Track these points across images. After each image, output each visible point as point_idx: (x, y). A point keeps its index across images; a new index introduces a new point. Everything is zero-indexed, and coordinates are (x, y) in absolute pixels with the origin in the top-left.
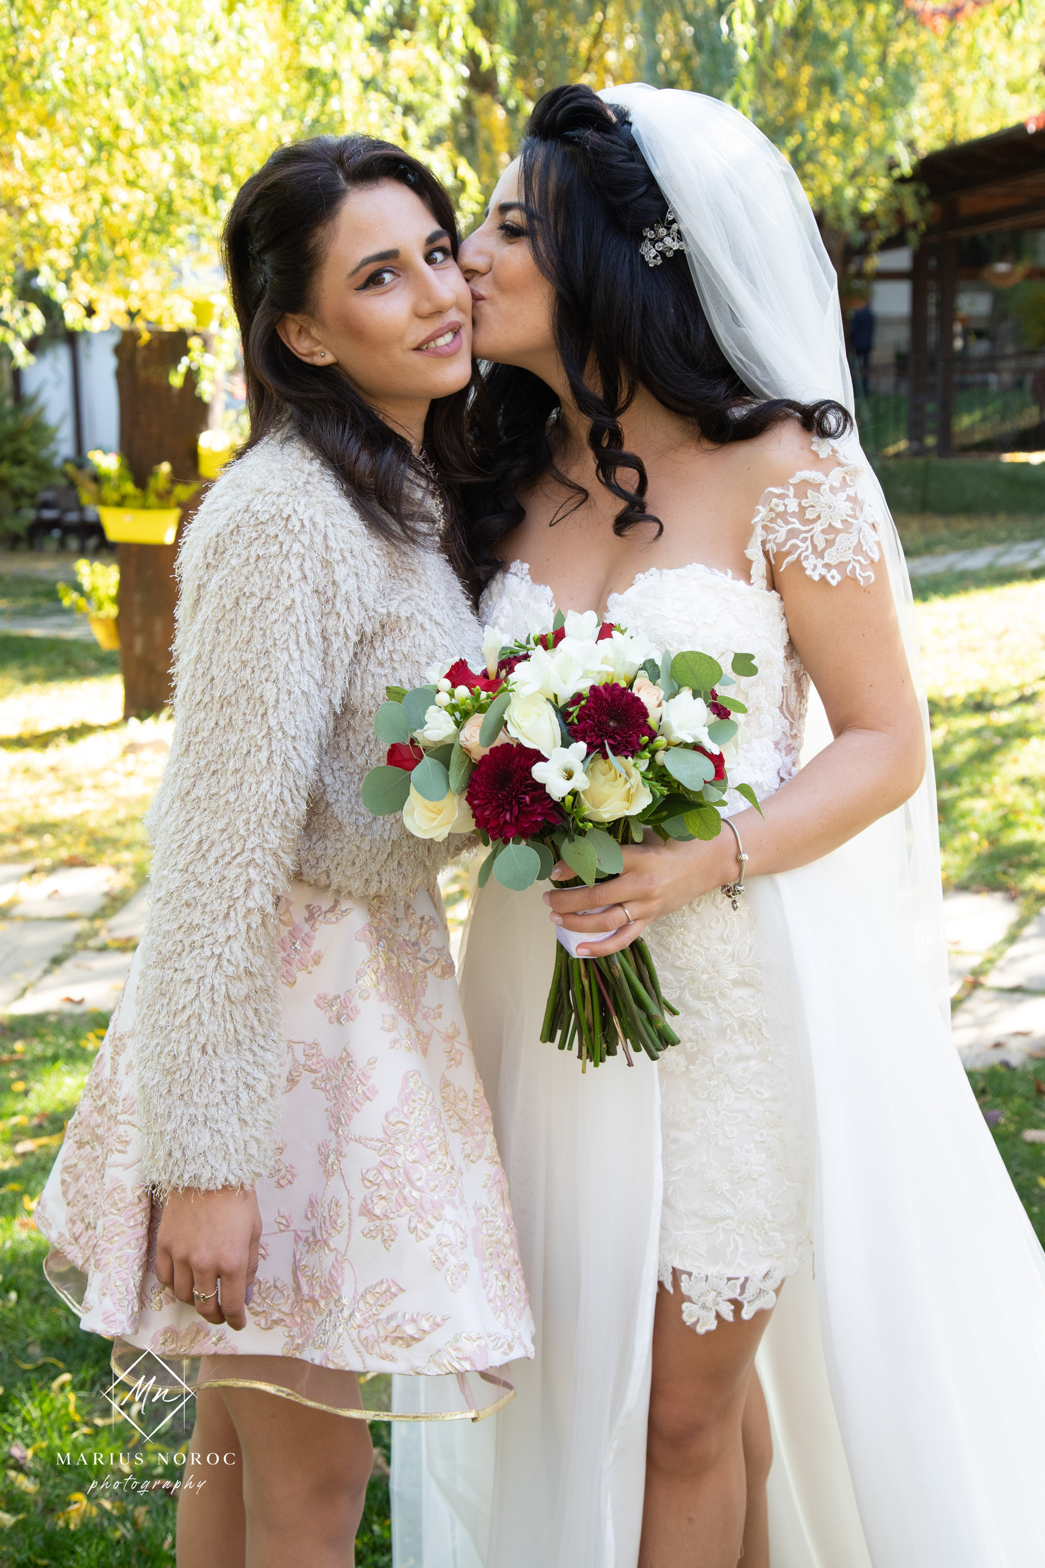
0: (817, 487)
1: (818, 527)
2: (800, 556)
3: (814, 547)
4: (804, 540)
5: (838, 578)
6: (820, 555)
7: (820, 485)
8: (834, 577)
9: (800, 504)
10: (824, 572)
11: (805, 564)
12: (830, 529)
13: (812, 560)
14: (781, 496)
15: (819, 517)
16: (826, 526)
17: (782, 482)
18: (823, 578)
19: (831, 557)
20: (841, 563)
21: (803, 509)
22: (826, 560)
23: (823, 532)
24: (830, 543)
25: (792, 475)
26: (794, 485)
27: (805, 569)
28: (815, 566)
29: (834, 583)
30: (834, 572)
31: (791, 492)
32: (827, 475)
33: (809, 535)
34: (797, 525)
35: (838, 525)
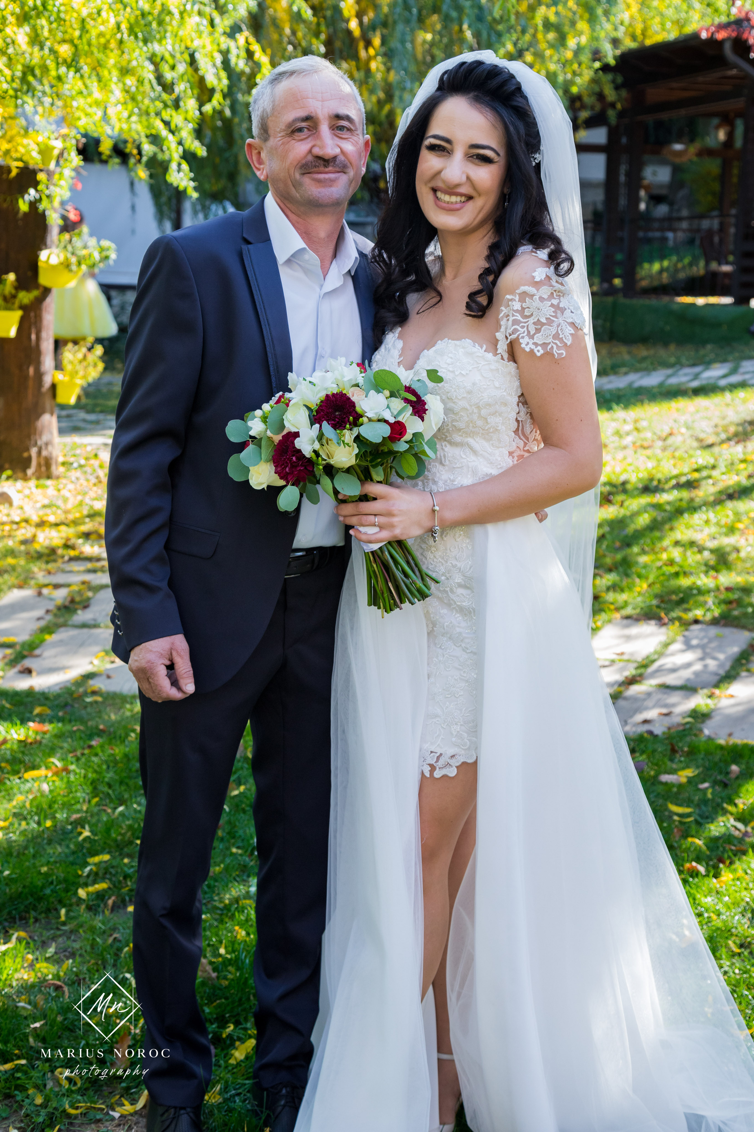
0: (532, 296)
1: (531, 320)
2: (519, 335)
3: (529, 332)
4: (523, 327)
5: (542, 352)
6: (532, 337)
7: (533, 295)
8: (539, 352)
9: (521, 306)
10: (533, 347)
11: (521, 341)
12: (538, 323)
13: (527, 339)
14: (511, 300)
15: (532, 315)
16: (536, 320)
17: (512, 292)
18: (532, 351)
19: (539, 338)
20: (544, 343)
21: (523, 309)
22: (535, 341)
23: (534, 323)
24: (538, 331)
25: (518, 288)
26: (519, 294)
27: (521, 344)
28: (528, 344)
29: (538, 354)
30: (539, 348)
31: (517, 298)
32: (538, 290)
33: (526, 325)
34: (519, 318)
35: (544, 320)
